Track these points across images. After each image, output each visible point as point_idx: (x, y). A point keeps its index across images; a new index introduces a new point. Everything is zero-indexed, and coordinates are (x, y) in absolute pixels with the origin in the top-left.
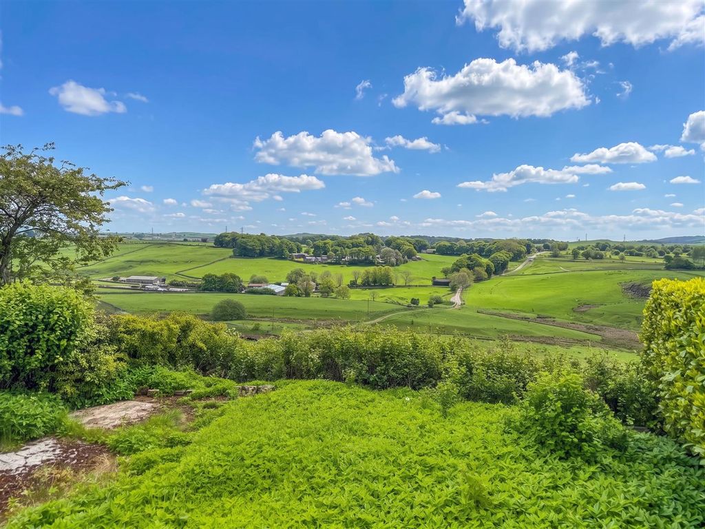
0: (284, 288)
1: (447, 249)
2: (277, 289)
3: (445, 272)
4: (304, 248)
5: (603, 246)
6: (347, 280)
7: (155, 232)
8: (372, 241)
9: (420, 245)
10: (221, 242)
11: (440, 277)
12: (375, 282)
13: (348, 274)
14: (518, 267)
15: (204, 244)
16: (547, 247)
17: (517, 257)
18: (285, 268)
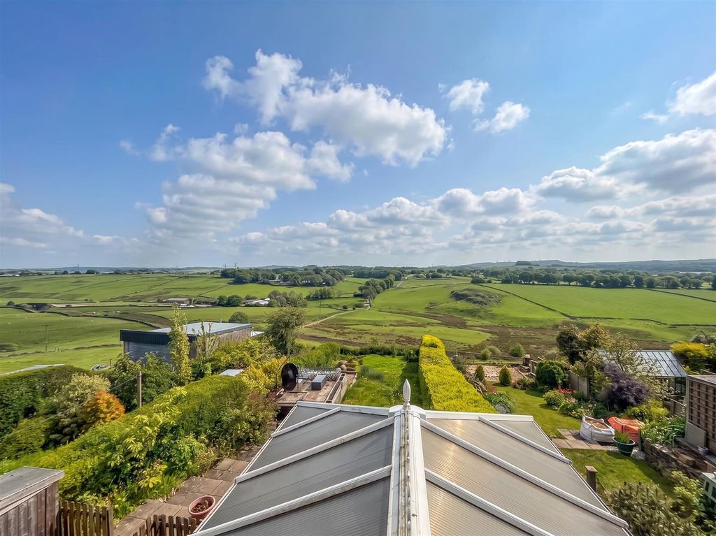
0: (267, 303)
1: (360, 273)
2: (263, 303)
3: (361, 289)
4: (277, 276)
5: (440, 271)
6: (304, 296)
7: (179, 267)
8: (317, 271)
9: (345, 271)
10: (225, 274)
11: (359, 292)
12: (321, 296)
13: (305, 292)
14: (398, 284)
15: (212, 275)
16: (412, 273)
17: (398, 278)
18: (268, 290)
